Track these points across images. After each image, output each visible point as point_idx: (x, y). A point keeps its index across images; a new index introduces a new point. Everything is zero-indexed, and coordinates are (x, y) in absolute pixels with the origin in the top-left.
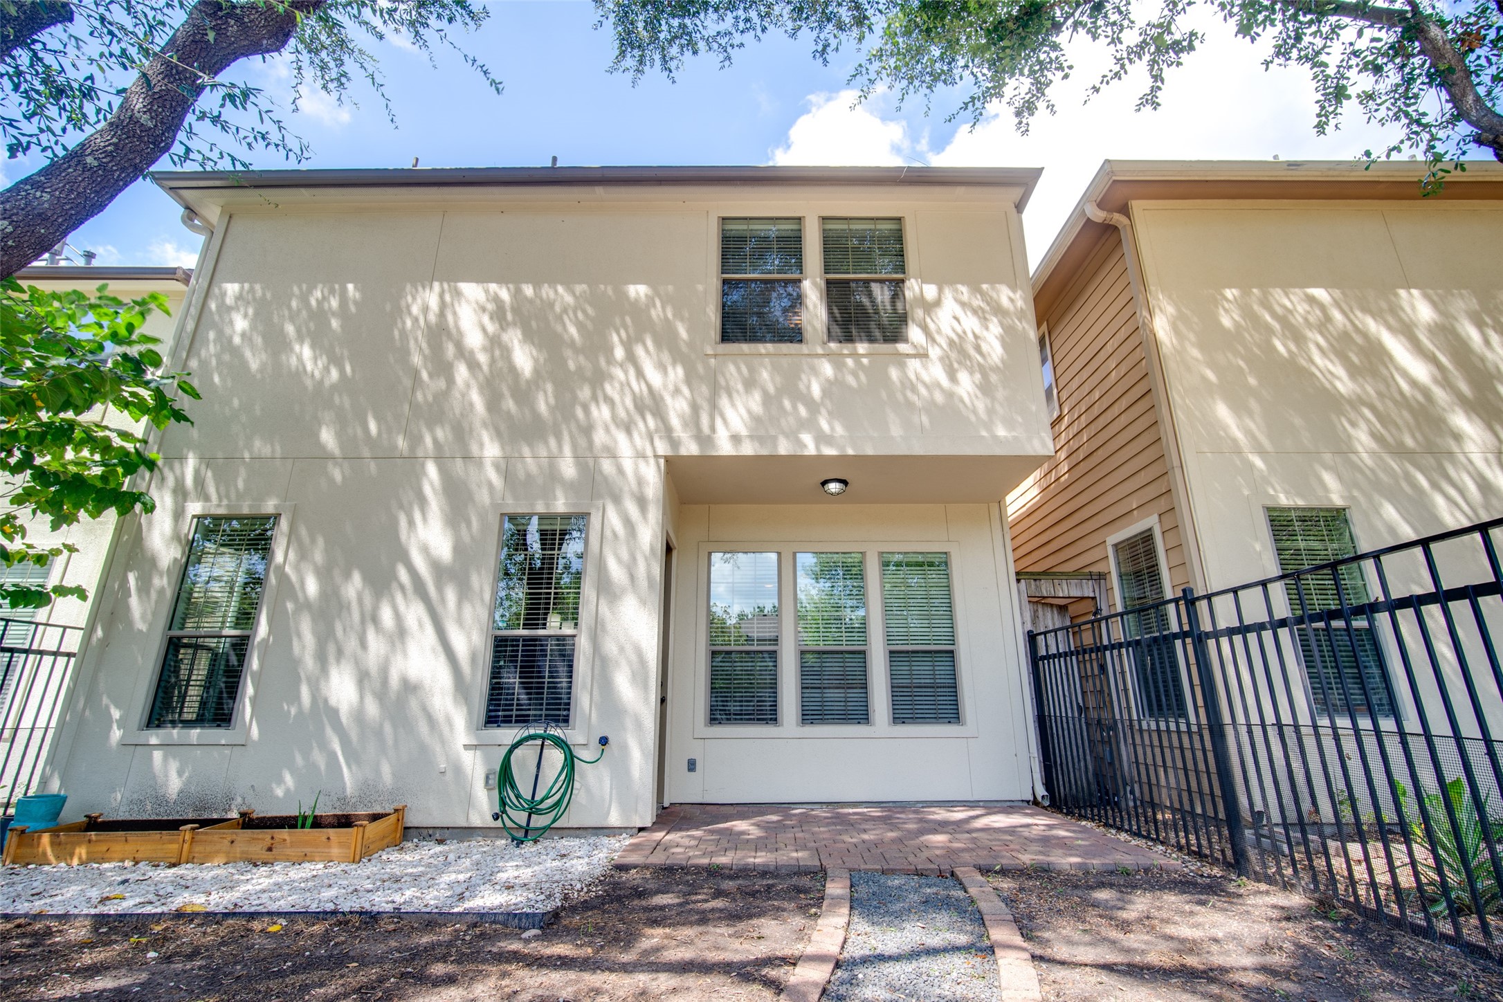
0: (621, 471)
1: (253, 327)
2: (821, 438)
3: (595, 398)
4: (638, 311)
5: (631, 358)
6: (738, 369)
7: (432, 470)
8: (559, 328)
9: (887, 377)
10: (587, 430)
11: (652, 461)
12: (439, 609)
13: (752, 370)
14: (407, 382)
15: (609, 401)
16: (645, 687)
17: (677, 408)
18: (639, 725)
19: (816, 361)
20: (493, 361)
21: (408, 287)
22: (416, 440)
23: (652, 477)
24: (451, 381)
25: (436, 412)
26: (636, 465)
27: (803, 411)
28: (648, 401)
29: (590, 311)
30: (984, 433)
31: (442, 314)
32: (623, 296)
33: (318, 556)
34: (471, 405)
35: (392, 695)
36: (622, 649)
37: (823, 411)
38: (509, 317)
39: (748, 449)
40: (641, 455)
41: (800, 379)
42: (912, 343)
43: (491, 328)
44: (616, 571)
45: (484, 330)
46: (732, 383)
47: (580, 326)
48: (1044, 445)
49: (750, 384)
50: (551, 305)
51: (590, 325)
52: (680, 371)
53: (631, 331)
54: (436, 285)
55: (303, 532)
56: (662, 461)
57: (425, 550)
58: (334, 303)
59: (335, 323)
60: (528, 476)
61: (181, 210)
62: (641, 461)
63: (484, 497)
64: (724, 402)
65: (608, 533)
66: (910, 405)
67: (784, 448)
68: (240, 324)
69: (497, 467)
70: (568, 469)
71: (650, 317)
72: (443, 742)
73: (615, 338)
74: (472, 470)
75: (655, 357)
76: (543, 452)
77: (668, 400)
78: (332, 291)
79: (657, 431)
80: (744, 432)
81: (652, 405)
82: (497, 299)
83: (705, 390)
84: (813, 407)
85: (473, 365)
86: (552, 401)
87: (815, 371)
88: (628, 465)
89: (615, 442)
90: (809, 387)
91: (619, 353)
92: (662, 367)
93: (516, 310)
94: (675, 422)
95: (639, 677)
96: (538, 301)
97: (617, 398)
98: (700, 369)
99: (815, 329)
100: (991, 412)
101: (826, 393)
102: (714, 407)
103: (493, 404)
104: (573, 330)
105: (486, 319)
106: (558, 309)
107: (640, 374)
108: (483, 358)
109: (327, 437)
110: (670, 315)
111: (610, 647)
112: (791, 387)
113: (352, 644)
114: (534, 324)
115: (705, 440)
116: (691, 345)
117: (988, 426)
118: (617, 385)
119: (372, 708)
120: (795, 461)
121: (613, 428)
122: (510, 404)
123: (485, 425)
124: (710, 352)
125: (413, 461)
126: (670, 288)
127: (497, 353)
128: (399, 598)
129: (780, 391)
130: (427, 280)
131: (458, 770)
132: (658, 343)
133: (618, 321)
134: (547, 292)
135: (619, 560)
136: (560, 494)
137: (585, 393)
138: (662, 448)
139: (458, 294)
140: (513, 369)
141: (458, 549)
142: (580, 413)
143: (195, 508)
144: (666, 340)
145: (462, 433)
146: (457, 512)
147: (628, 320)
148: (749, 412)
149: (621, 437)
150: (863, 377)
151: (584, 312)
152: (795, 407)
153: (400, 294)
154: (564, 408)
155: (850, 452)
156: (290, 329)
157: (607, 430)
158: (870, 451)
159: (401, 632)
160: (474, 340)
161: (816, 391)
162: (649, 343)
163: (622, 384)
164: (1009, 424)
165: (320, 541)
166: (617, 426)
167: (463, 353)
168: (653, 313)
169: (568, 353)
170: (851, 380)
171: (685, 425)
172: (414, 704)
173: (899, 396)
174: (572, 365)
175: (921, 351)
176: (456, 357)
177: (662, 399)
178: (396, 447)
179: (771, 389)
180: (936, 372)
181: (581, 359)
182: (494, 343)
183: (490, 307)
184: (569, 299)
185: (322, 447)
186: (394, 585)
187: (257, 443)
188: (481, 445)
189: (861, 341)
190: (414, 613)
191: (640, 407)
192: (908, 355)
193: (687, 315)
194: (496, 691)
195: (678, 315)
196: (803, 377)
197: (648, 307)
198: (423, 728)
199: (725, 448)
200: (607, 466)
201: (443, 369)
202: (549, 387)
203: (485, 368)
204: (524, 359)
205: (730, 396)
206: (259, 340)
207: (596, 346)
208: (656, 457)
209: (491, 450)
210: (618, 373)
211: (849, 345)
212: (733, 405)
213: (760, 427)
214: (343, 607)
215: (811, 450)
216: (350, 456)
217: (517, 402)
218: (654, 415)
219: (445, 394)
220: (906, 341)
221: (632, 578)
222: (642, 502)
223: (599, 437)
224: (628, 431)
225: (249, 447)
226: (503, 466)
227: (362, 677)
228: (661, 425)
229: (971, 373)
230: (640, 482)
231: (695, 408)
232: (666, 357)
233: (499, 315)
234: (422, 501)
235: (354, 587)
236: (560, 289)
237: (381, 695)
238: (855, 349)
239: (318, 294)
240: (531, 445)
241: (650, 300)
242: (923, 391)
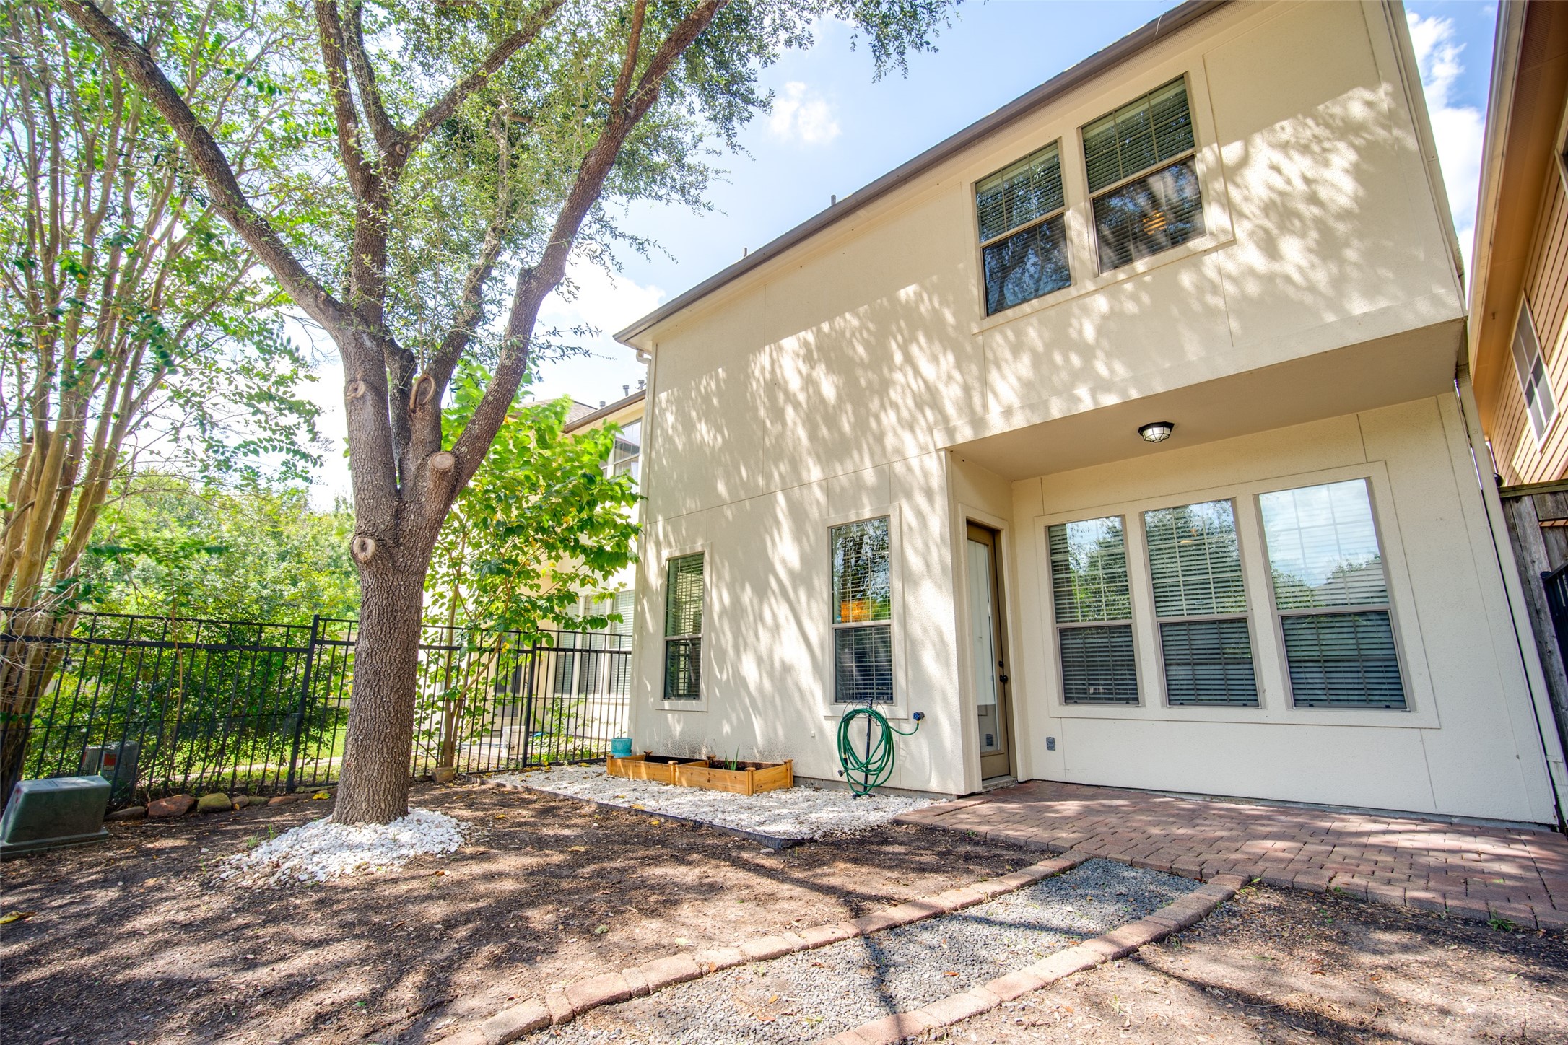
0: (909, 469)
1: (676, 420)
2: (1101, 386)
3: (883, 406)
4: (909, 311)
5: (909, 359)
6: (1005, 337)
7: (780, 497)
8: (851, 352)
9: (1178, 287)
10: (880, 438)
11: (934, 455)
12: (797, 606)
13: (1018, 334)
14: (759, 433)
15: (895, 406)
16: (947, 664)
17: (951, 394)
18: (945, 698)
19: (1088, 300)
20: (809, 397)
21: (751, 357)
22: (768, 477)
23: (935, 469)
24: (784, 424)
25: (777, 453)
26: (921, 461)
27: (1076, 360)
28: (926, 396)
29: (871, 326)
30: (1330, 318)
31: (773, 371)
32: (894, 300)
33: (727, 576)
34: (799, 439)
35: (777, 674)
36: (925, 631)
37: (1100, 354)
38: (815, 355)
39: (1019, 421)
40: (924, 449)
41: (1070, 325)
42: (1212, 234)
43: (804, 369)
44: (915, 562)
45: (800, 372)
46: (999, 354)
47: (867, 345)
48: (1436, 301)
49: (1016, 349)
50: (843, 332)
51: (872, 340)
52: (951, 357)
53: (906, 333)
54: (767, 348)
55: (717, 559)
56: (943, 453)
57: (784, 562)
58: (713, 386)
59: (715, 401)
60: (843, 489)
61: (634, 352)
62: (926, 457)
63: (814, 513)
64: (994, 376)
65: (905, 528)
66: (1211, 312)
67: (1057, 410)
68: (670, 418)
69: (821, 487)
70: (869, 476)
71: (920, 315)
72: (810, 709)
73: (893, 345)
74: (805, 491)
75: (928, 352)
76: (850, 468)
77: (941, 387)
78: (711, 377)
79: (936, 423)
80: (1016, 403)
81: (929, 399)
82: (806, 344)
83: (974, 369)
84: (1087, 352)
85: (797, 405)
86: (852, 419)
87: (1086, 310)
88: (915, 463)
89: (902, 442)
90: (1080, 332)
91: (898, 358)
92: (935, 359)
93: (819, 348)
94: (951, 410)
95: (942, 656)
96: (834, 334)
97: (900, 401)
98: (968, 348)
99: (1082, 262)
100: (1338, 283)
101: (1100, 331)
102: (985, 383)
103: (813, 436)
104: (861, 350)
105: (800, 363)
106: (848, 335)
107: (917, 372)
108: (802, 397)
109: (721, 488)
110: (937, 305)
111: (916, 630)
112: (1061, 339)
113: (751, 638)
114: (833, 355)
115: (977, 422)
116: (958, 327)
117: (1335, 304)
118: (899, 389)
119: (767, 685)
120: (1070, 421)
121: (899, 430)
122: (824, 431)
123: (809, 454)
124: (976, 330)
125: (769, 494)
126: (935, 278)
127: (811, 390)
128: (773, 600)
129: (1049, 347)
130: (759, 348)
131: (821, 731)
132: (929, 338)
133: (894, 328)
134: (839, 322)
135: (915, 550)
136: (865, 500)
137: (875, 404)
138: (941, 440)
139: (780, 349)
140: (823, 401)
141: (804, 559)
142: (873, 424)
143: (666, 553)
144: (936, 330)
145: (795, 465)
146: (799, 534)
147: (902, 323)
148: (1019, 379)
149: (907, 436)
150: (1145, 298)
151: (868, 330)
152: (1067, 359)
153: (747, 365)
154: (861, 424)
155: (1134, 394)
156: (694, 414)
157: (895, 434)
158: (1159, 388)
159: (776, 629)
160: (795, 384)
161: (1089, 333)
162: (922, 339)
163: (902, 386)
164: (1371, 291)
165: (727, 564)
166: (903, 427)
167: (790, 398)
168: (923, 309)
169: (859, 372)
170: (1130, 307)
171: (960, 410)
172: (789, 680)
173: (1196, 306)
174: (863, 382)
175: (1223, 239)
176: (785, 402)
177: (937, 389)
178: (758, 486)
179: (1040, 347)
180: (1250, 255)
181: (870, 374)
182: (809, 382)
183: (802, 352)
184: (855, 322)
185: (719, 496)
186: (770, 592)
187: (688, 502)
188: (809, 471)
189: (1142, 256)
190: (783, 611)
191: (919, 406)
192: (1206, 252)
193: (951, 298)
194: (840, 671)
195: (944, 302)
196: (1075, 322)
197: (917, 303)
198: (797, 697)
199: (997, 425)
200: (898, 467)
201: (778, 415)
202: (849, 408)
203: (805, 406)
204: (829, 388)
205: (999, 367)
206: (680, 428)
207: (880, 358)
208: (937, 451)
209: (814, 473)
210: (898, 377)
211: (1126, 267)
212: (1003, 377)
213: (1032, 392)
214: (744, 611)
215: (1086, 405)
216: (736, 501)
217: (829, 429)
218: (932, 408)
219: (781, 435)
220: (1202, 232)
221: (928, 565)
222: (929, 494)
223: (890, 441)
224: (912, 429)
225: (684, 505)
226: (824, 483)
227: (760, 660)
228: (939, 417)
229: (1303, 235)
230: (926, 474)
231: (967, 389)
232: (937, 347)
233: (809, 359)
234: (777, 523)
235: (747, 596)
236: (848, 316)
237: (771, 675)
238: (1134, 269)
239: (704, 382)
240: (842, 463)
241: (918, 295)
242: (1229, 287)
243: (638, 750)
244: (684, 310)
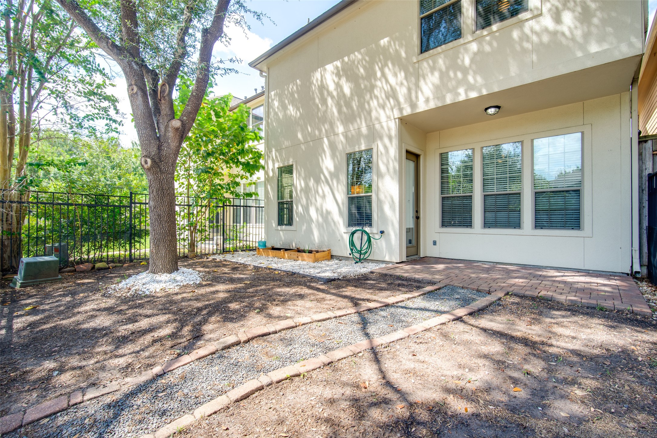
0: (382, 127)
1: (279, 104)
2: (470, 88)
3: (371, 98)
4: (385, 50)
5: (384, 75)
6: (429, 64)
7: (325, 140)
8: (357, 72)
9: (511, 37)
10: (369, 113)
11: (393, 121)
12: (332, 187)
13: (434, 62)
14: (316, 111)
15: (376, 97)
16: (394, 211)
17: (402, 92)
18: (393, 224)
19: (468, 45)
20: (338, 93)
21: (312, 74)
22: (320, 131)
23: (393, 126)
24: (327, 106)
25: (325, 119)
26: (388, 124)
27: (459, 75)
28: (391, 93)
29: (367, 58)
30: (579, 54)
31: (322, 81)
32: (378, 45)
33: (303, 175)
34: (333, 113)
35: (324, 215)
36: (386, 197)
37: (471, 72)
38: (341, 73)
39: (432, 105)
40: (388, 117)
41: (458, 58)
42: (531, 10)
43: (336, 80)
44: (383, 168)
45: (334, 81)
46: (425, 72)
47: (365, 68)
48: (631, 45)
49: (433, 69)
50: (353, 62)
51: (367, 65)
52: (403, 74)
53: (383, 62)
54: (319, 70)
55: (299, 167)
56: (397, 120)
57: (327, 168)
58: (295, 88)
59: (296, 95)
60: (352, 135)
61: (259, 72)
62: (389, 122)
63: (340, 147)
64: (422, 83)
65: (379, 153)
66: (524, 51)
67: (449, 99)
68: (276, 103)
69: (343, 135)
70: (364, 130)
71: (390, 53)
72: (338, 229)
73: (377, 68)
74: (336, 137)
75: (392, 70)
76: (356, 127)
77: (398, 88)
78: (294, 84)
79: (395, 105)
80: (431, 96)
81: (392, 94)
82: (337, 68)
83: (413, 79)
84: (465, 71)
85: (333, 97)
86: (357, 104)
87: (466, 50)
88: (384, 124)
89: (379, 114)
90: (463, 61)
91: (379, 74)
92: (395, 75)
93: (343, 70)
94: (402, 99)
95: (392, 207)
96: (350, 62)
97: (379, 95)
98: (411, 69)
99: (467, 25)
100: (587, 36)
101: (472, 61)
102: (417, 86)
103: (340, 111)
104: (362, 70)
105: (334, 77)
106: (356, 63)
107: (387, 81)
108: (335, 94)
109: (300, 136)
110: (398, 47)
111: (382, 196)
112: (454, 65)
113: (313, 200)
114: (349, 73)
115: (413, 105)
116: (407, 58)
117: (583, 47)
118: (378, 89)
119: (320, 219)
120: (455, 105)
121: (378, 109)
122: (344, 109)
123: (338, 120)
124: (415, 61)
125: (320, 139)
126: (397, 34)
127: (339, 90)
128: (322, 185)
129: (448, 69)
130: (315, 70)
131: (342, 237)
132: (393, 65)
133: (377, 60)
134: (352, 56)
135: (383, 163)
136: (362, 141)
137: (368, 97)
138: (397, 114)
139: (325, 69)
140: (344, 95)
141: (335, 167)
142: (367, 106)
143: (277, 165)
144: (397, 61)
145: (332, 125)
146: (333, 156)
147: (381, 57)
148: (433, 84)
149: (381, 112)
150: (495, 44)
151: (365, 60)
152: (455, 75)
153: (310, 78)
154: (361, 106)
155: (485, 92)
156: (287, 102)
157: (376, 110)
158: (496, 90)
159: (324, 197)
160: (332, 87)
161: (467, 61)
162: (390, 65)
163: (380, 88)
164: (601, 40)
165: (303, 170)
166: (380, 107)
167: (330, 94)
168: (391, 50)
169: (361, 81)
170: (487, 48)
171: (406, 100)
172: (329, 217)
173: (518, 48)
174: (362, 86)
175: (536, 13)
176: (327, 96)
177: (396, 90)
178: (315, 135)
179: (444, 68)
180: (547, 22)
181: (366, 82)
182: (338, 86)
183: (335, 71)
184: (360, 57)
185: (299, 140)
186: (321, 181)
187: (285, 142)
188: (338, 128)
189: (496, 22)
190: (327, 189)
191: (388, 98)
192: (527, 20)
193: (404, 43)
194: (350, 214)
195: (401, 45)
196: (461, 56)
197: (388, 46)
198: (332, 224)
199: (422, 107)
200: (377, 126)
201: (324, 101)
202: (356, 98)
203: (336, 98)
204: (347, 89)
205: (424, 79)
206: (280, 108)
207: (370, 75)
208: (395, 119)
209: (340, 129)
210: (379, 83)
211: (488, 28)
212: (426, 84)
213: (438, 90)
214: (310, 189)
215: (462, 97)
216: (306, 142)
217: (347, 109)
218: (393, 98)
219: (326, 111)
220: (526, 10)
221: (388, 169)
222: (390, 138)
223: (374, 114)
224: (384, 108)
225: (284, 143)
226: (345, 134)
227: (317, 210)
228: (396, 103)
229: (573, 11)
230: (389, 129)
231: (409, 90)
232: (397, 69)
233: (338, 75)
234: (324, 151)
235: (312, 183)
236: (356, 53)
237: (322, 215)
238: (491, 29)
239: (291, 86)
240: (352, 124)
241: (389, 42)
242: (535, 38)
243: (269, 245)
244: (280, 51)
